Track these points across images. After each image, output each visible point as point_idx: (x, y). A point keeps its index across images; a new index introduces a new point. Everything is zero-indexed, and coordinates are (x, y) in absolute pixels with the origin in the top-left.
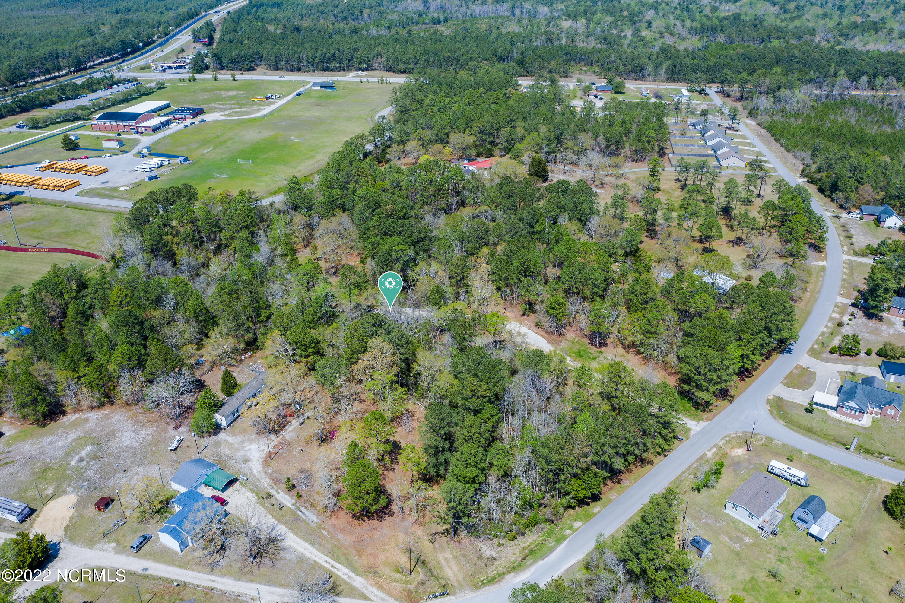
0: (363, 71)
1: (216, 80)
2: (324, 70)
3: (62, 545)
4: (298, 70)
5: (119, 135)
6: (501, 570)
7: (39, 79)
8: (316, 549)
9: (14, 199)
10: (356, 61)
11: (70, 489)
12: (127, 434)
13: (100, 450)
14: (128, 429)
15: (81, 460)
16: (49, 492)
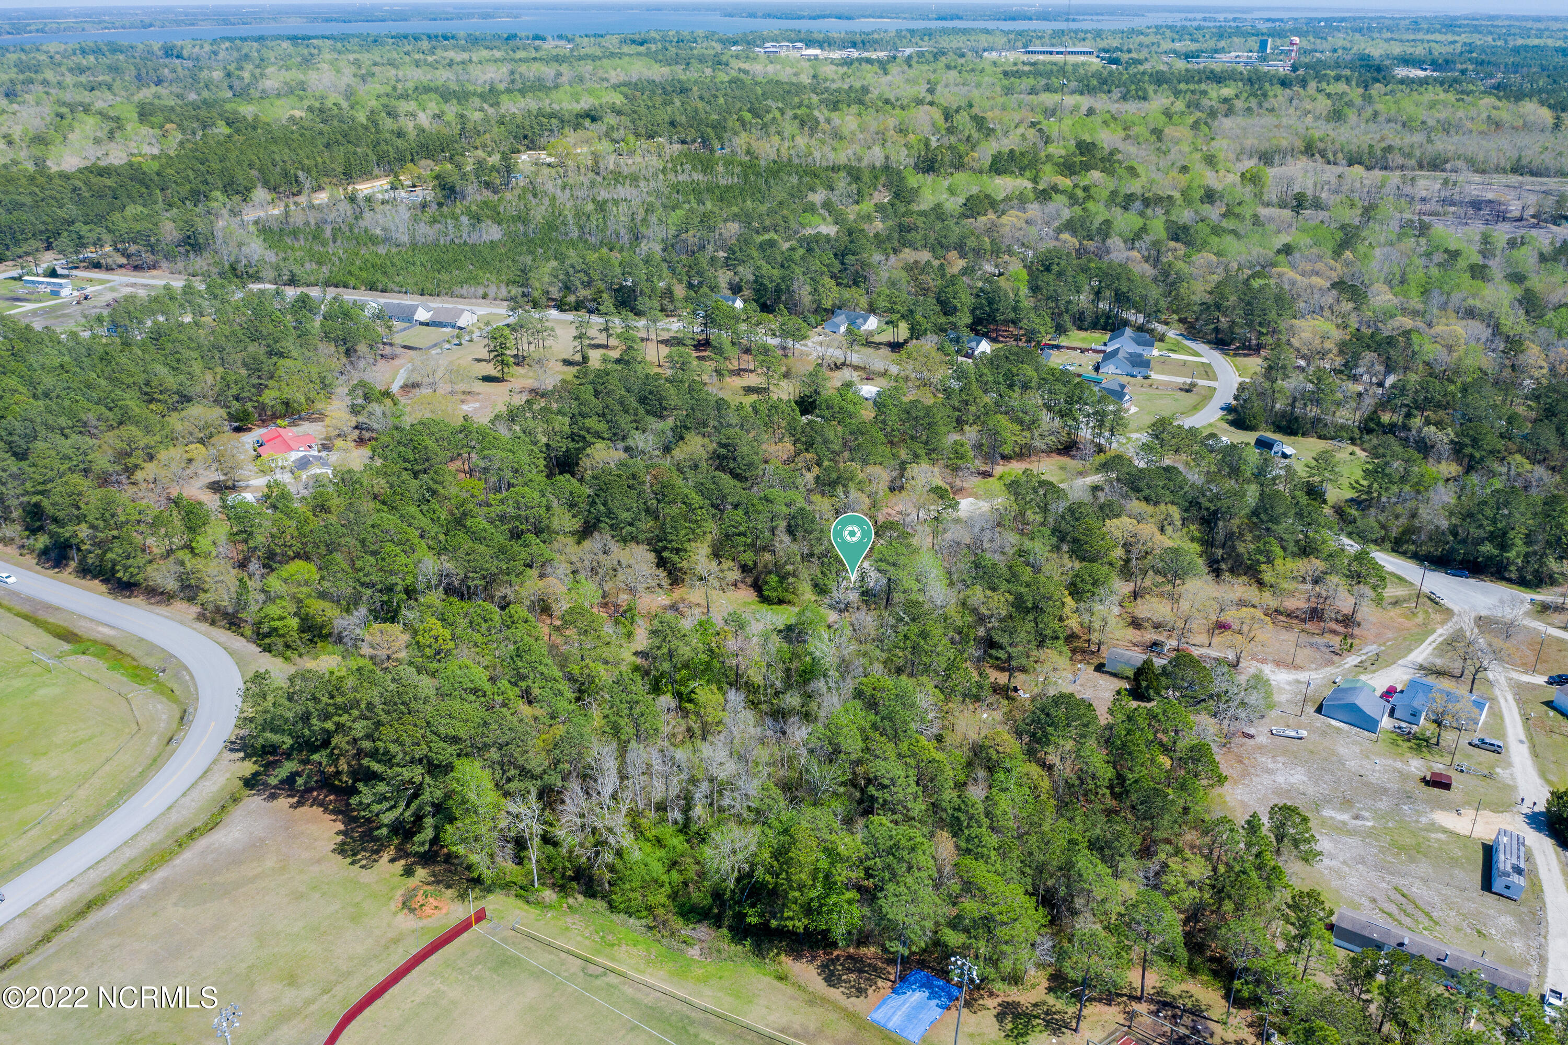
11: (1424, 820)
12: (1280, 779)
13: (1328, 801)
14: (1266, 780)
15: (1357, 817)
16: (1442, 836)
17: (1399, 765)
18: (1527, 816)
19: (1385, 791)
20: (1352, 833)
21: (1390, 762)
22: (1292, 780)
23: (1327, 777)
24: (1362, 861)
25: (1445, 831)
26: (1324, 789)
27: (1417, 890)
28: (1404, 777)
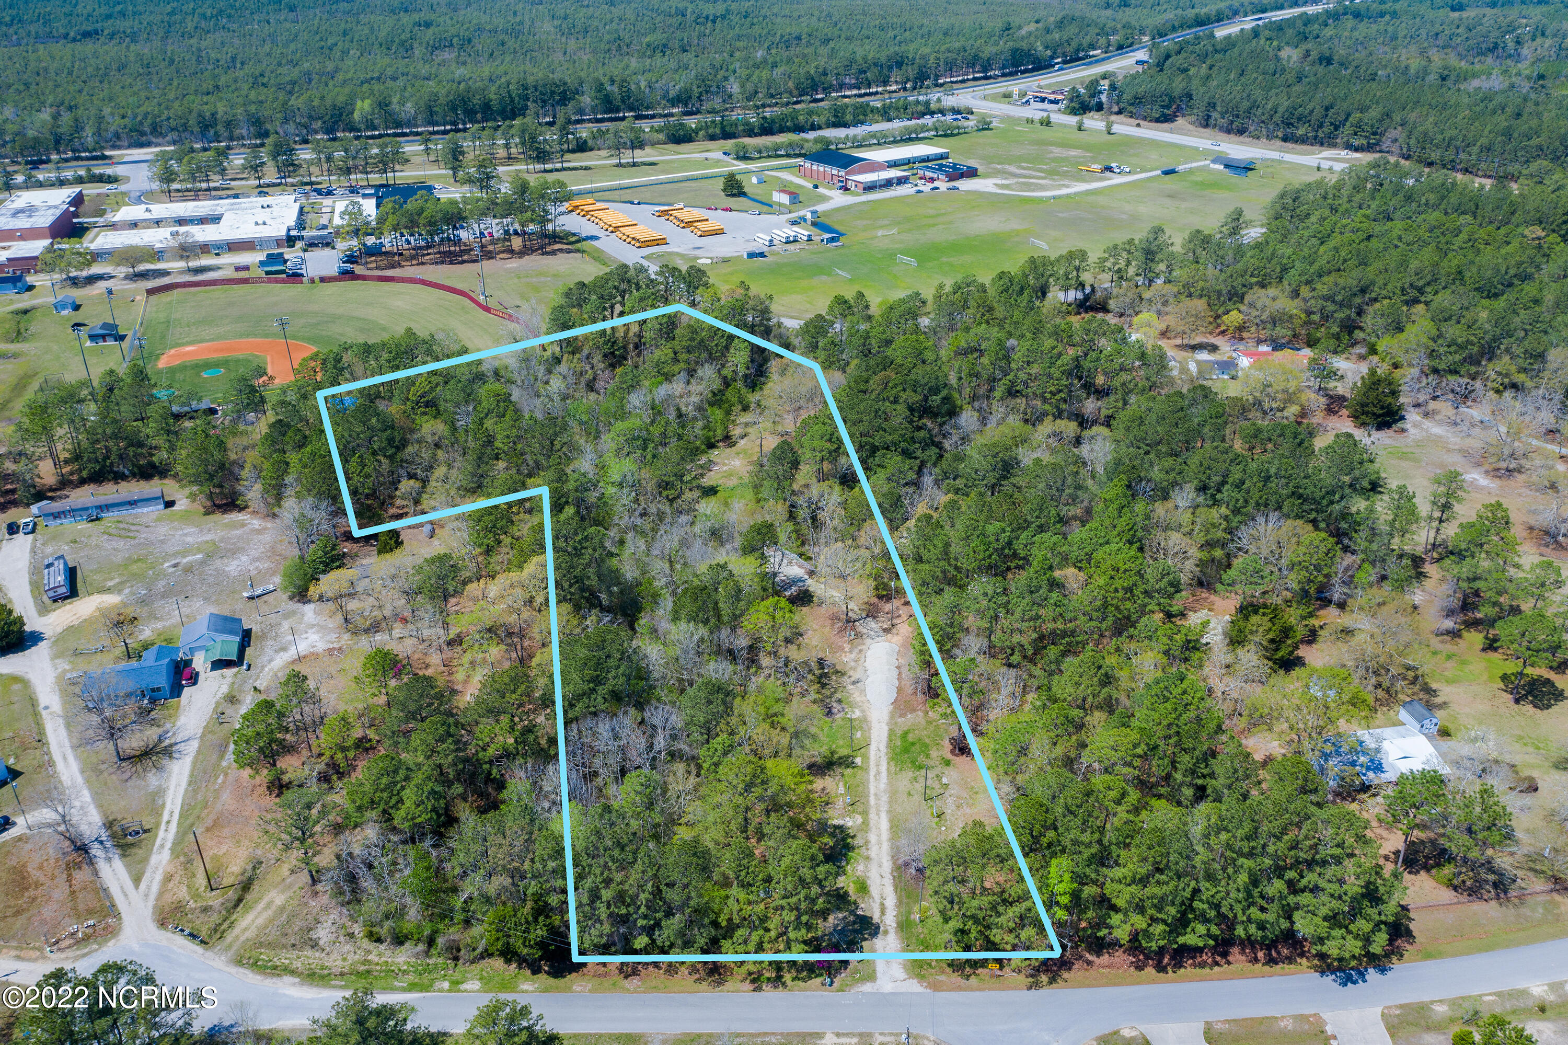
0: (1357, 150)
1: (1080, 129)
2: (1285, 139)
3: (42, 644)
4: (1241, 132)
5: (816, 187)
6: (297, 964)
7: (848, 93)
8: (186, 790)
9: (579, 245)
10: (1347, 129)
11: (127, 591)
12: (244, 558)
13: (203, 563)
14: (254, 553)
15: (175, 566)
16: (110, 584)
17: (159, 625)
18: (42, 639)
19: (164, 596)
20: (175, 555)
21: (168, 623)
22: (236, 562)
23: (211, 580)
24: (162, 542)
25: (108, 590)
26: (209, 570)
27: (120, 544)
28: (153, 616)
